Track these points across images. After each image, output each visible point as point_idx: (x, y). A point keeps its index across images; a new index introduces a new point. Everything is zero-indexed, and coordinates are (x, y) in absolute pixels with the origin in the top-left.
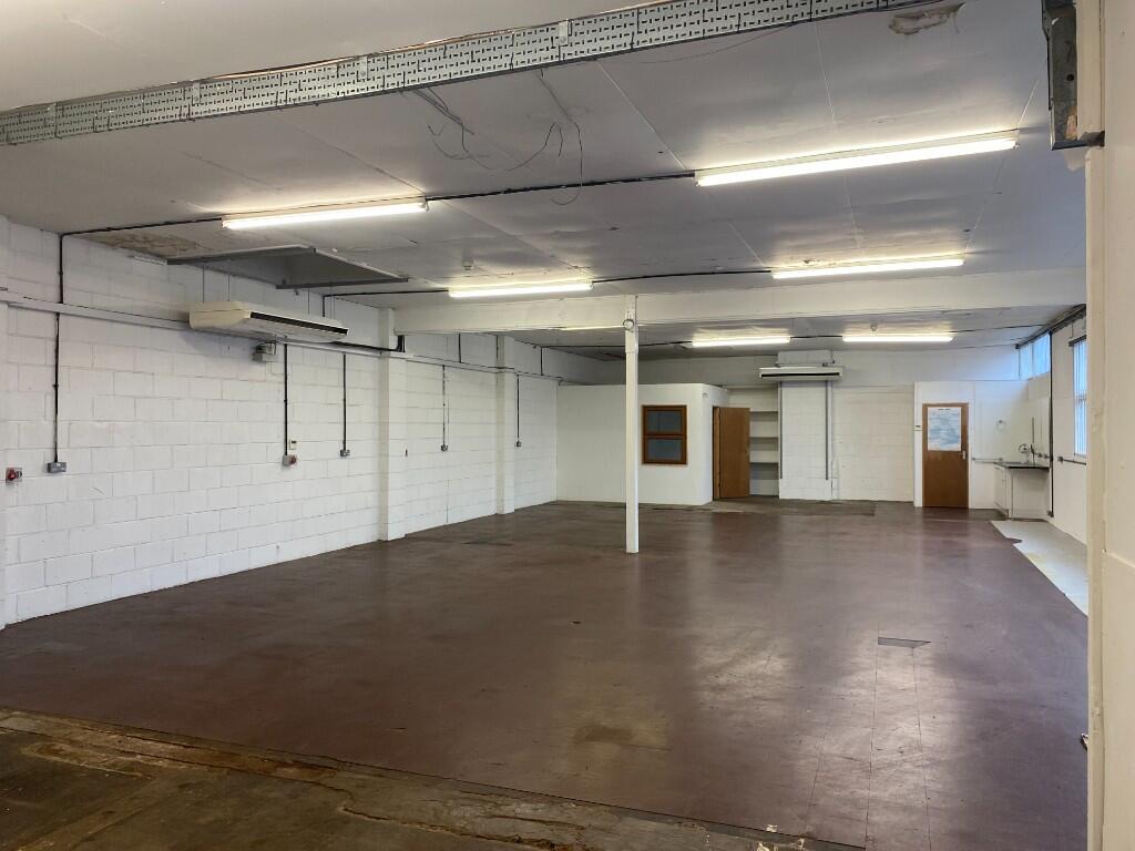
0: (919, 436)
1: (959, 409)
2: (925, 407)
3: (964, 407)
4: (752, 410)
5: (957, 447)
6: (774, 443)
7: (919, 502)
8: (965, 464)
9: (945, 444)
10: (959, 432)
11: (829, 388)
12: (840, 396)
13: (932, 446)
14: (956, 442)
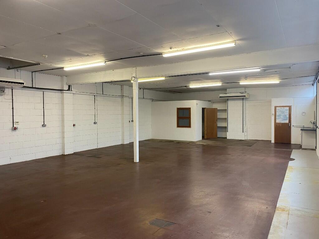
0: (273, 117)
1: (288, 108)
2: (276, 107)
3: (290, 107)
4: (218, 109)
5: (287, 121)
6: (226, 120)
7: (273, 141)
8: (290, 127)
9: (283, 120)
10: (288, 116)
11: (244, 101)
12: (247, 104)
13: (278, 121)
14: (287, 120)
